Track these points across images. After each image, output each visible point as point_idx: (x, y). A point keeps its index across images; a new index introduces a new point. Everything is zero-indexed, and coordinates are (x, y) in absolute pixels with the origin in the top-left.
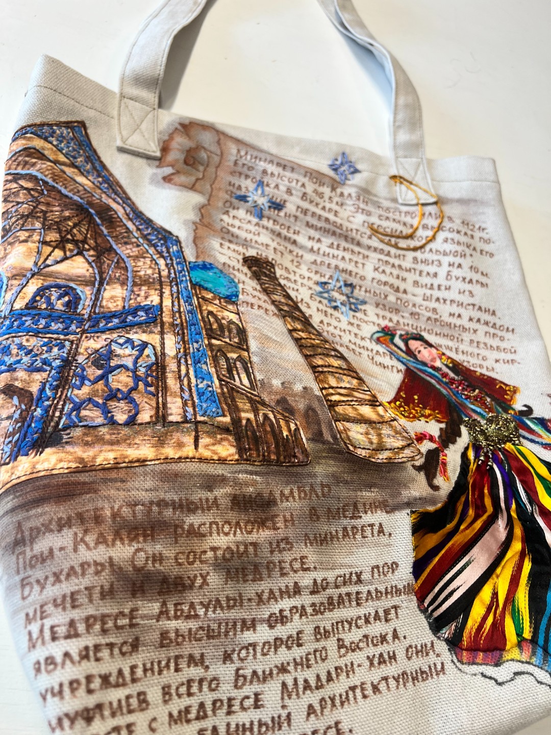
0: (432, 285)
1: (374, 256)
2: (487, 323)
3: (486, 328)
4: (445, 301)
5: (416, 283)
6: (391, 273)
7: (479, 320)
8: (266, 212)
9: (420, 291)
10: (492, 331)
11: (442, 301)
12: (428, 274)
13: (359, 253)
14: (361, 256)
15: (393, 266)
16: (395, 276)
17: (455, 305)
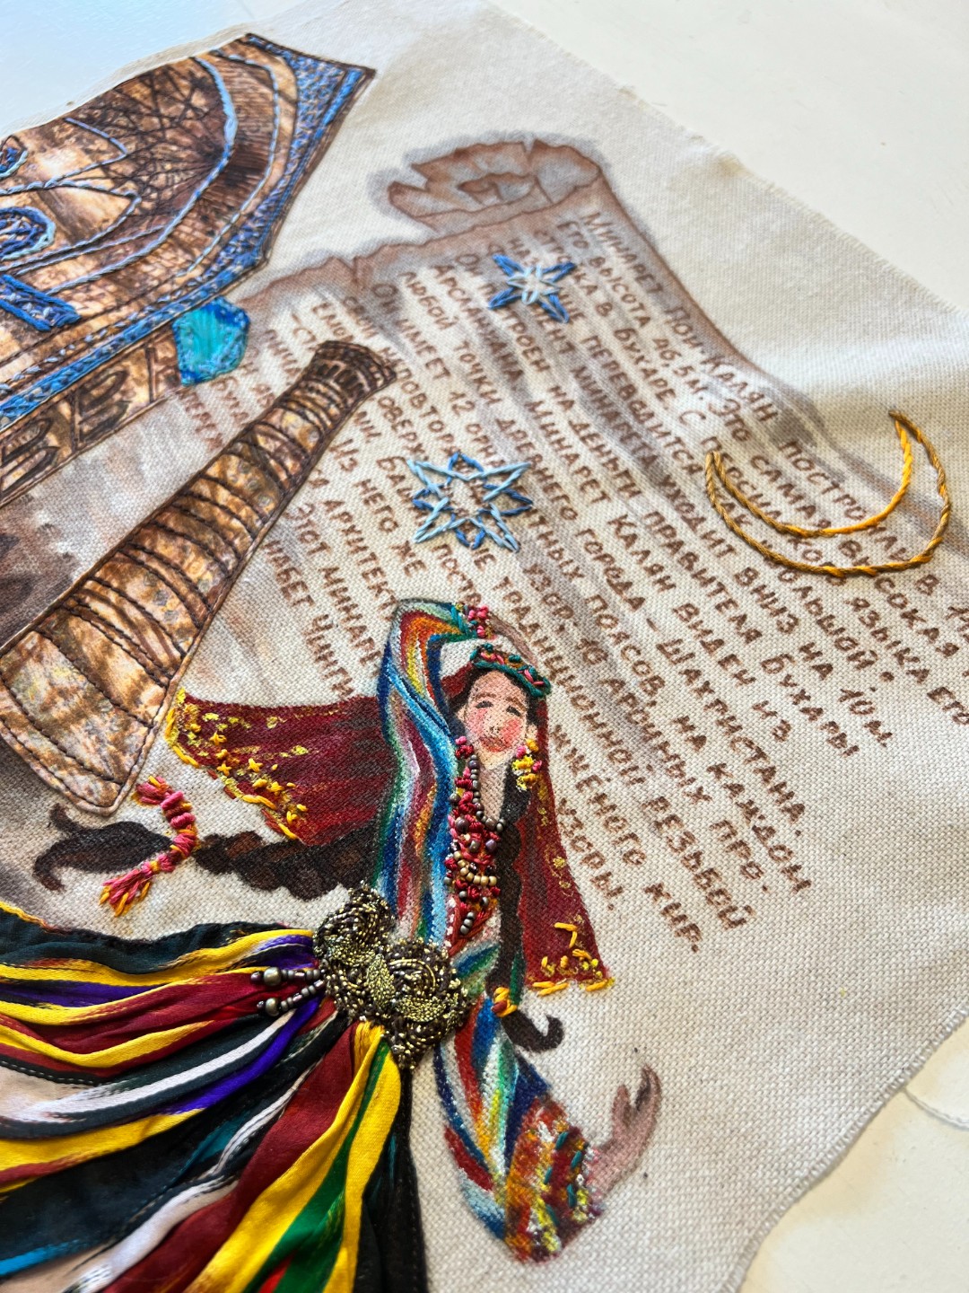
0: (720, 643)
1: (654, 500)
2: (750, 811)
3: (736, 817)
4: (706, 688)
5: (689, 611)
6: (647, 553)
7: (736, 789)
8: (521, 306)
9: (673, 627)
10: (745, 833)
11: (698, 683)
12: (742, 619)
13: (627, 473)
14: (619, 482)
15: (676, 546)
16: (648, 563)
17: (715, 715)
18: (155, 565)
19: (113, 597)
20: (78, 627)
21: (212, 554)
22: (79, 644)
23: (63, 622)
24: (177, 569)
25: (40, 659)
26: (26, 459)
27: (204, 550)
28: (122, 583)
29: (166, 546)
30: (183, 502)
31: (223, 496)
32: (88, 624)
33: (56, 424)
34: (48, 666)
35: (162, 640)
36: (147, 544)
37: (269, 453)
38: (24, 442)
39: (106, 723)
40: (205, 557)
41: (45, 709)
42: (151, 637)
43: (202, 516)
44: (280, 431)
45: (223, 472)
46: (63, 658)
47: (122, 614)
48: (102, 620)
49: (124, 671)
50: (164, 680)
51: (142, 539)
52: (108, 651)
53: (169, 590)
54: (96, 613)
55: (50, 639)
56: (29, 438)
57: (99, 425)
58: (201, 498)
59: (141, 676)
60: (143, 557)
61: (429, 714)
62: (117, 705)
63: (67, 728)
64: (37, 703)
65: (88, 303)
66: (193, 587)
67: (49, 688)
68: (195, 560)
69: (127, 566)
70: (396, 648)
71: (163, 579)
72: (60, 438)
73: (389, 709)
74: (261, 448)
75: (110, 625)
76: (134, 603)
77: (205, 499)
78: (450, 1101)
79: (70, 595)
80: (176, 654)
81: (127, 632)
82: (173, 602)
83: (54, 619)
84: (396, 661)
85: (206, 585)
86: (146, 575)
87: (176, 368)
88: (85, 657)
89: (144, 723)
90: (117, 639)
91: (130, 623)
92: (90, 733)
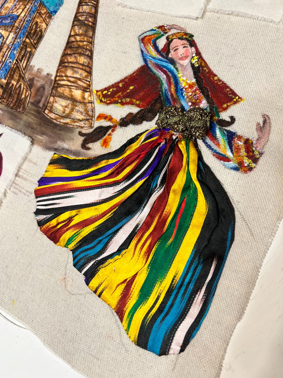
18: (71, 65)
19: (65, 78)
20: (60, 90)
21: (83, 54)
22: (63, 94)
23: (56, 90)
24: (77, 63)
25: (56, 102)
26: (25, 58)
27: (81, 54)
28: (65, 74)
29: (71, 59)
30: (69, 45)
31: (78, 38)
32: (63, 88)
33: (28, 45)
34: (59, 103)
35: (82, 81)
36: (66, 61)
37: (84, 20)
38: (23, 54)
39: (80, 108)
40: (82, 56)
41: (64, 112)
42: (79, 82)
43: (75, 46)
44: (84, 13)
45: (75, 32)
46: (61, 99)
47: (69, 81)
48: (65, 85)
49: (77, 94)
50: (88, 90)
51: (64, 60)
52: (71, 91)
53: (77, 69)
54: (63, 85)
55: (56, 96)
56: (23, 53)
57: (38, 39)
58: (73, 42)
59: (82, 92)
60: (67, 64)
61: (161, 61)
62: (81, 102)
63: (72, 114)
64: (61, 112)
65: (18, 11)
66: (83, 65)
67: (62, 108)
68: (80, 58)
69: (64, 69)
70: (144, 49)
71: (74, 67)
72: (30, 48)
73: (150, 65)
74: (81, 20)
75: (68, 85)
76: (71, 77)
77: (74, 42)
78: (211, 148)
79: (54, 84)
80: (88, 83)
81: (73, 84)
82: (80, 71)
83: (54, 91)
84: (145, 52)
85: (86, 63)
86: (70, 68)
87: (48, 13)
88: (66, 96)
89: (89, 103)
90: (72, 87)
91: (73, 82)
92: (78, 112)
